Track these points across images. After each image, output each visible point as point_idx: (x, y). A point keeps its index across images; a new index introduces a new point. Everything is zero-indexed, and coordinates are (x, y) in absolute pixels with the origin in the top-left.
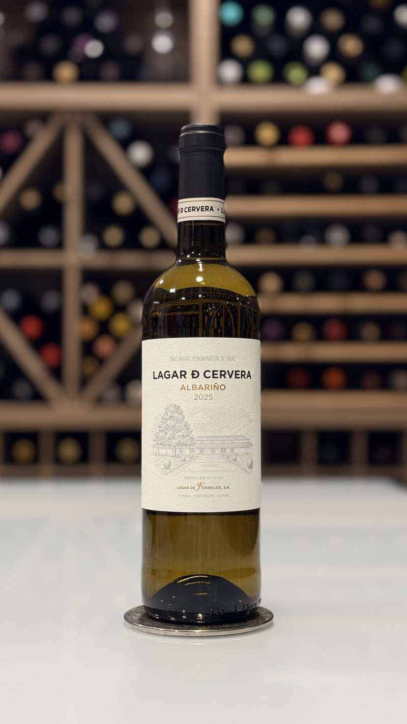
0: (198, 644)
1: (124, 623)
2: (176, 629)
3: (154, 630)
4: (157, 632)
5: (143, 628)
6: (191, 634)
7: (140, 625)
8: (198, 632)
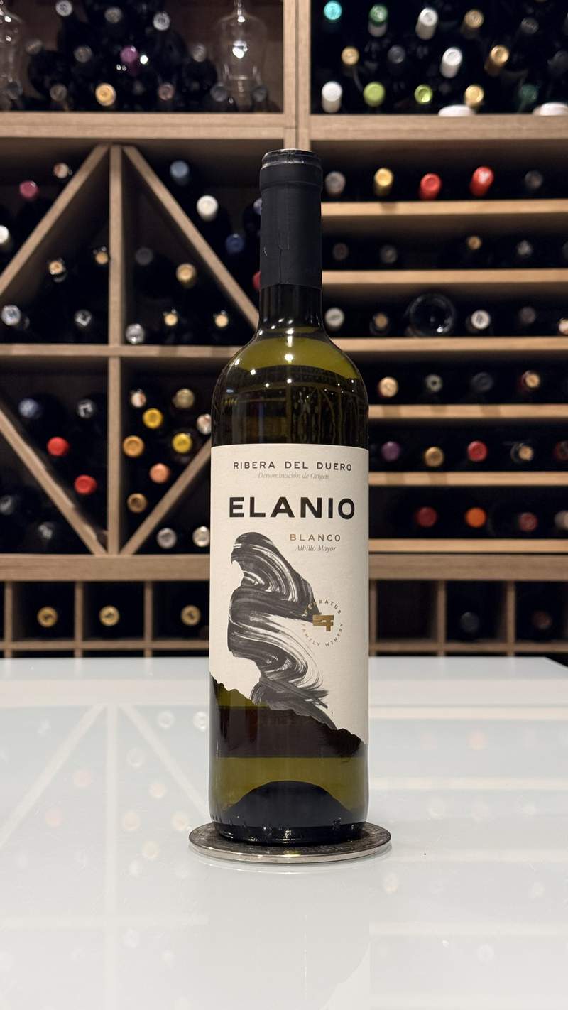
0: (289, 873)
1: (189, 846)
2: (260, 854)
3: (229, 855)
4: (234, 857)
5: (216, 853)
6: (280, 860)
7: (211, 848)
8: (289, 857)
